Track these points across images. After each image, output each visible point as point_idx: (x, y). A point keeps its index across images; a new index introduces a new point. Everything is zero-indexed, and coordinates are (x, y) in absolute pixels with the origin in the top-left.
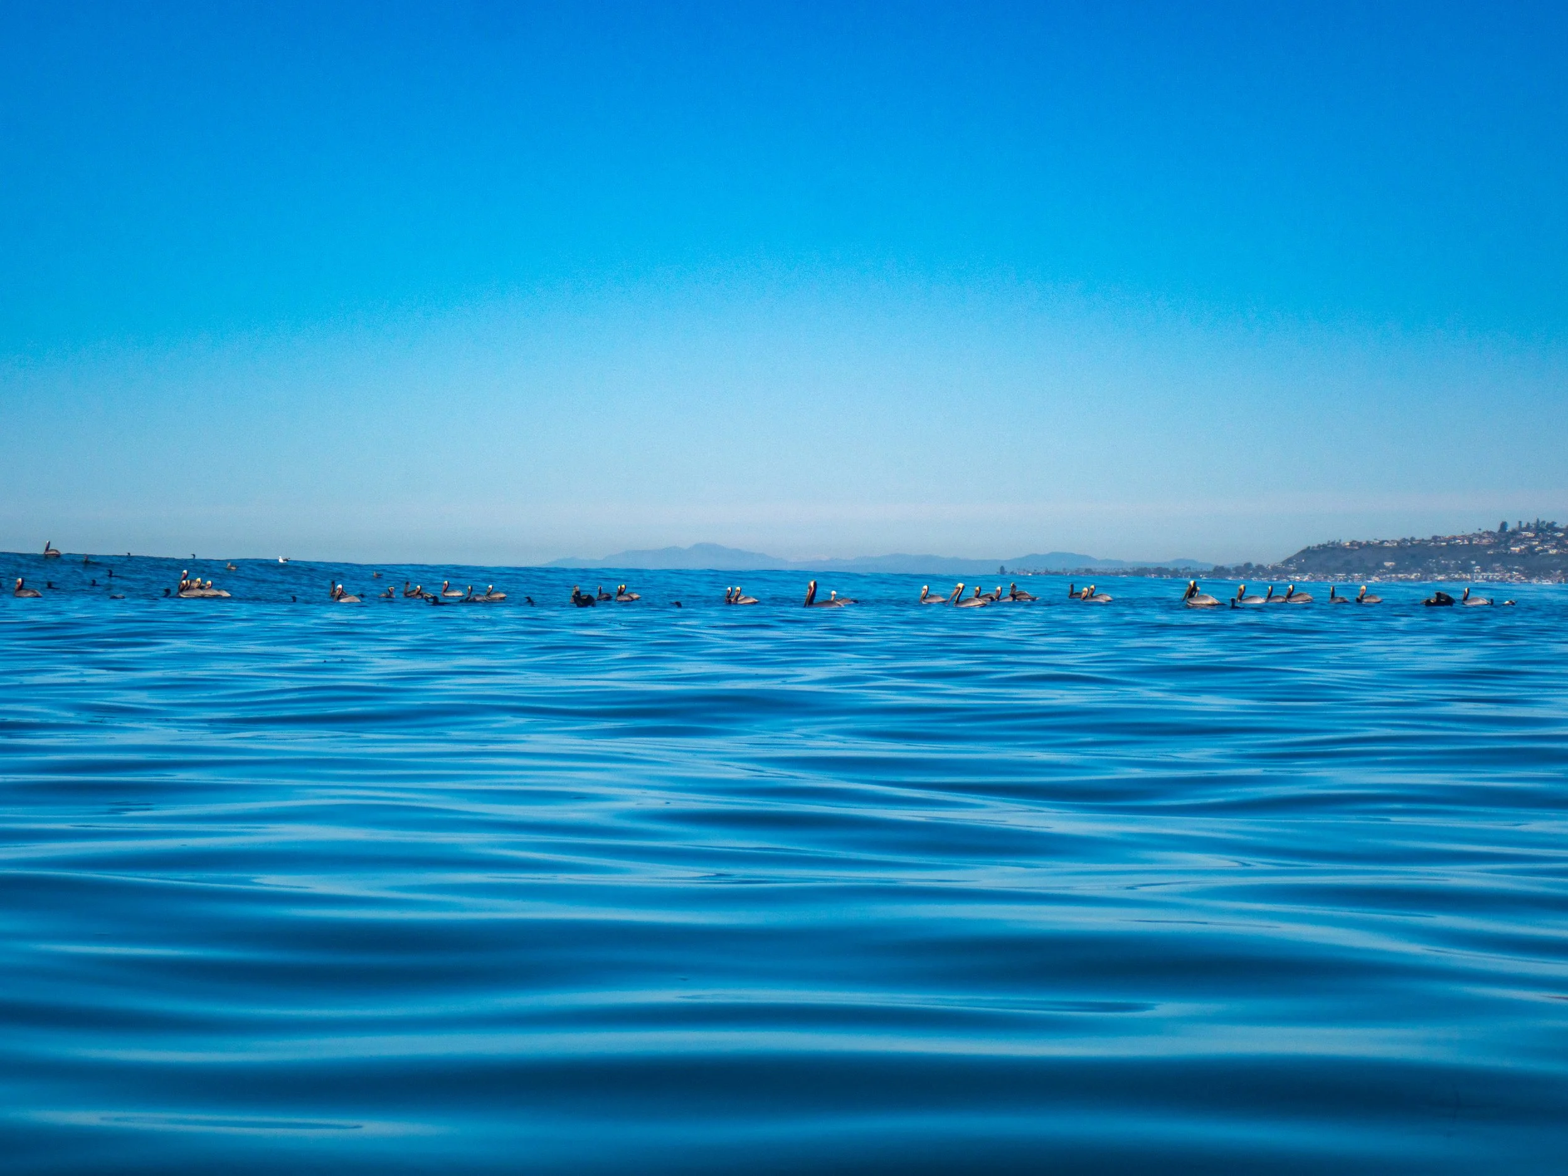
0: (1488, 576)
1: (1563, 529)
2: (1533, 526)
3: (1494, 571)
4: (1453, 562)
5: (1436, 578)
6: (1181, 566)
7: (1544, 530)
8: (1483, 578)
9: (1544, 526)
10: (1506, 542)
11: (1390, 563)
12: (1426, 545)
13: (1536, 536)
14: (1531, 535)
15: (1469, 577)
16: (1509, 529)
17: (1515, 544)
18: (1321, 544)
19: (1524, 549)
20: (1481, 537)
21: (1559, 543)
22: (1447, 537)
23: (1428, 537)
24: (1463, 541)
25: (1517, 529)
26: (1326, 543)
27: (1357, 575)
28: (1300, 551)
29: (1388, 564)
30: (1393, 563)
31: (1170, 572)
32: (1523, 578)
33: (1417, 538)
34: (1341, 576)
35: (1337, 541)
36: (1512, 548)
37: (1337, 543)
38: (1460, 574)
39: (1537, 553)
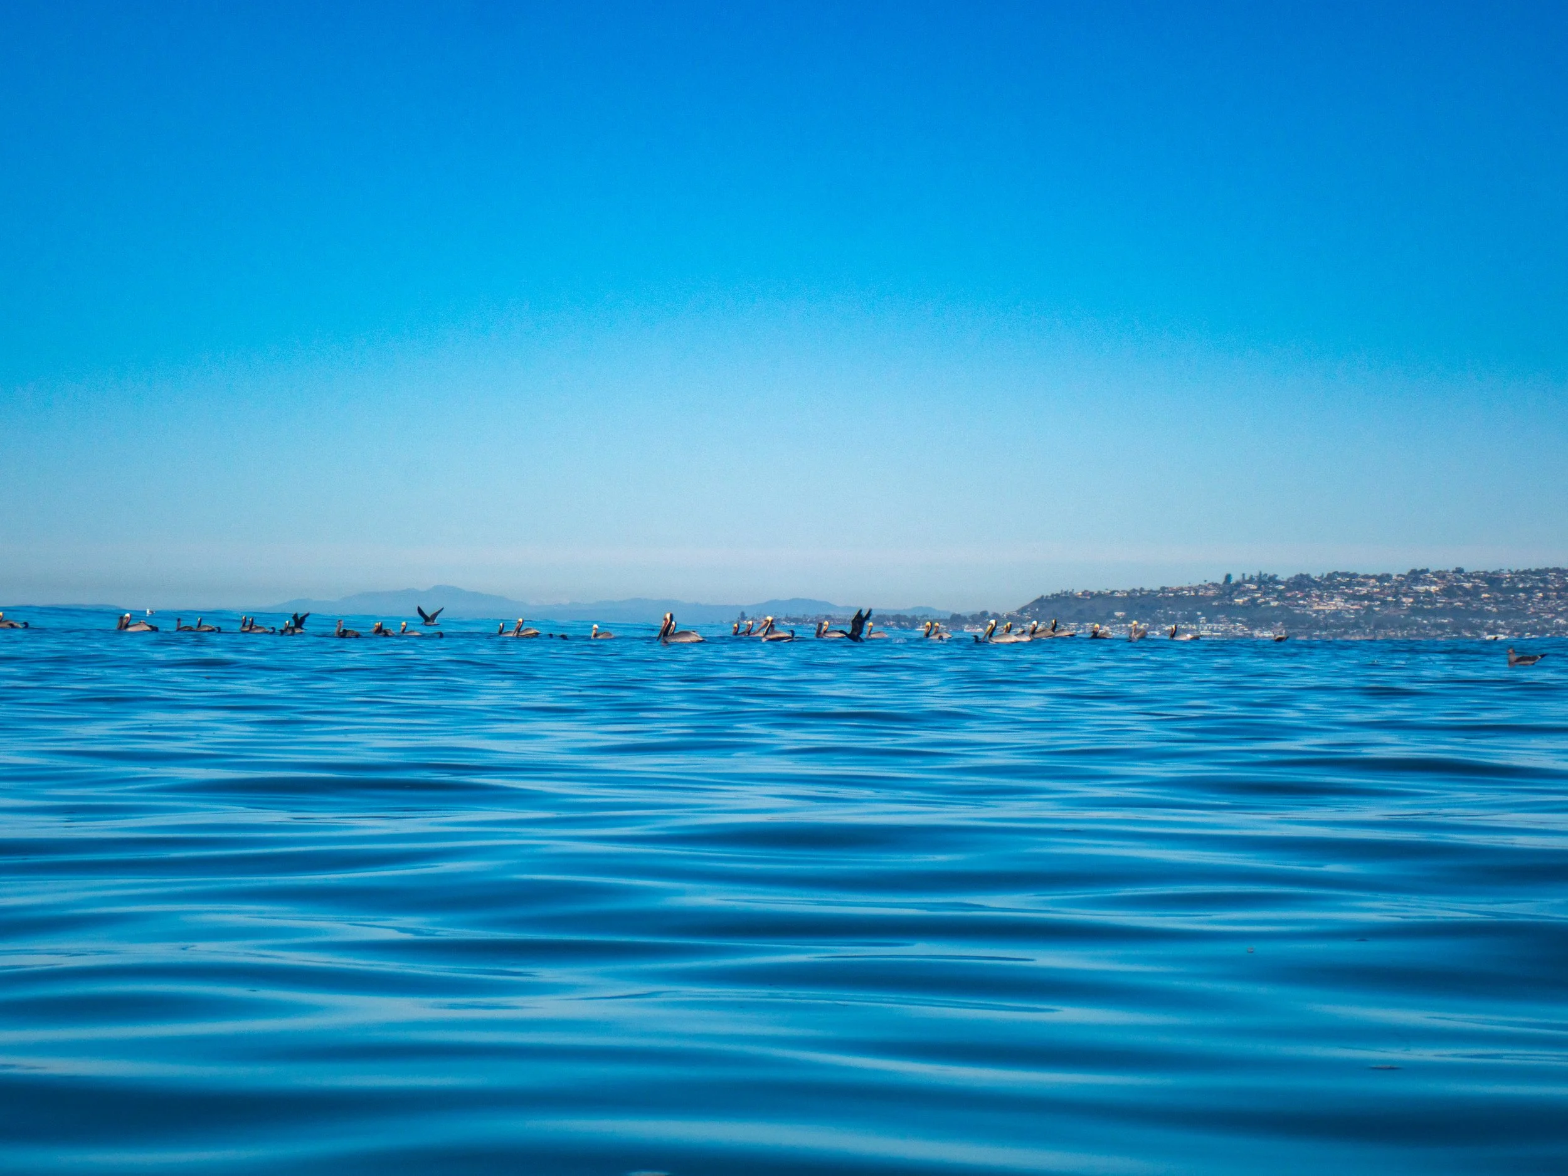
0: (1213, 626)
1: (1284, 582)
2: (1256, 579)
3: (1218, 622)
4: (1180, 613)
5: (1164, 628)
6: (919, 614)
7: (1266, 583)
8: (1208, 629)
9: (1266, 579)
10: (1230, 594)
11: (1121, 613)
12: (1154, 596)
13: (1259, 588)
14: (1253, 587)
15: (1195, 627)
16: (1233, 581)
17: (1239, 596)
18: (1055, 593)
19: (1249, 600)
20: (1206, 588)
21: (1280, 595)
22: (1175, 588)
23: (1157, 588)
24: (1189, 592)
25: (1241, 582)
26: (1059, 592)
27: (1088, 624)
28: (1031, 601)
29: (1118, 614)
30: (1124, 614)
31: (908, 619)
32: (1245, 629)
33: (1147, 588)
34: (1073, 625)
35: (1070, 591)
36: (1236, 600)
37: (1070, 593)
38: (1186, 625)
39: (1259, 605)
